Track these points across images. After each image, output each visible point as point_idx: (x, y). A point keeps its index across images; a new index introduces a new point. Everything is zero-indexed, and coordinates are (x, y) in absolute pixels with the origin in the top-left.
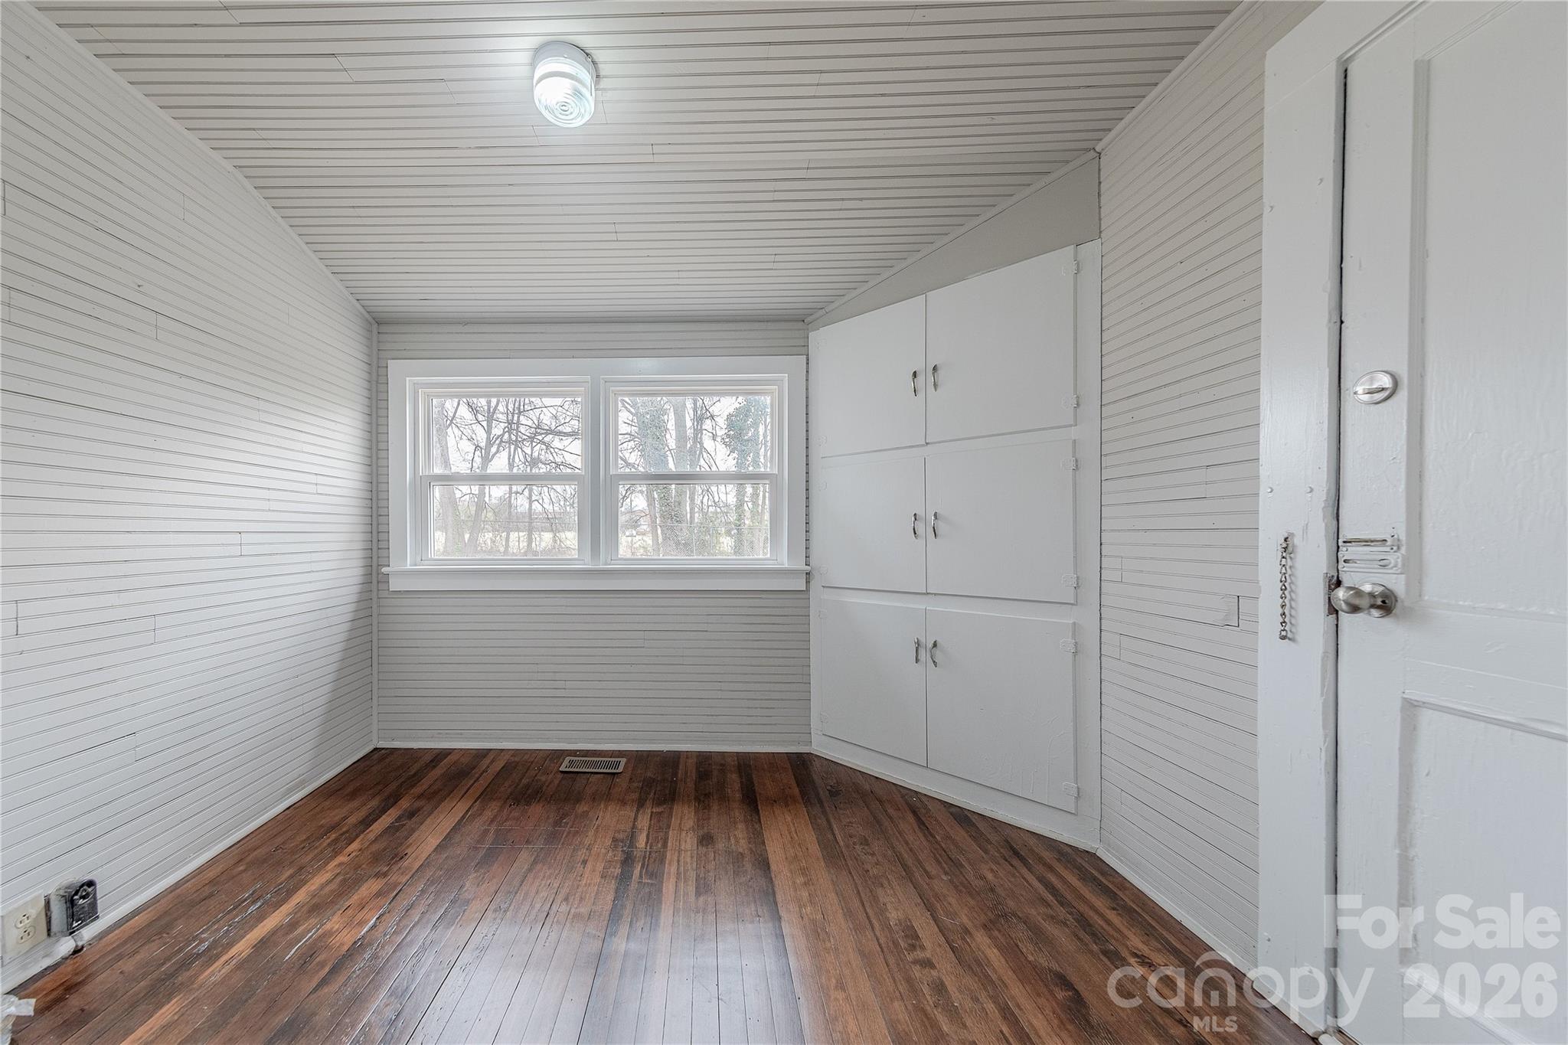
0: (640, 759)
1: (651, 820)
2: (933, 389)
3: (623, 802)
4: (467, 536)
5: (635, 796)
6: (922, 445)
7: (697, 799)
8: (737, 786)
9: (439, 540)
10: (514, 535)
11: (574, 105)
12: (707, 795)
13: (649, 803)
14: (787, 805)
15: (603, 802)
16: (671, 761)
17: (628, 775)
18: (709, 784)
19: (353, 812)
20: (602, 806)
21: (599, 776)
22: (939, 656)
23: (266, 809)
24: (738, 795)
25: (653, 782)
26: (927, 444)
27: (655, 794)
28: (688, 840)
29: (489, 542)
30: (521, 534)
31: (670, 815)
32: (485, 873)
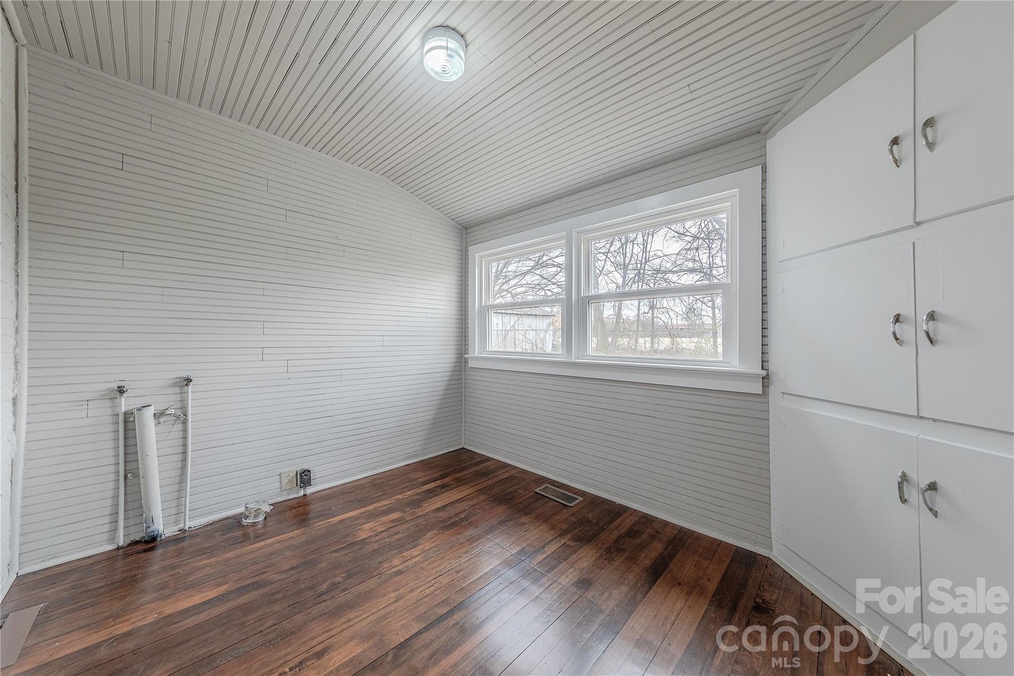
0: (594, 502)
1: (558, 548)
2: (926, 150)
3: (553, 527)
4: (610, 340)
5: (564, 526)
6: (911, 227)
7: (608, 550)
8: (654, 555)
9: (593, 342)
10: (641, 340)
11: (450, 67)
12: (619, 550)
13: (569, 536)
14: (689, 593)
15: (540, 522)
16: (615, 511)
17: (574, 510)
18: (630, 543)
19: (422, 476)
20: (538, 524)
21: (556, 503)
22: (940, 503)
23: (396, 462)
24: (648, 562)
25: (587, 522)
26: (918, 224)
27: (579, 532)
28: (571, 576)
29: (626, 343)
30: (647, 339)
31: (576, 551)
32: (440, 533)
